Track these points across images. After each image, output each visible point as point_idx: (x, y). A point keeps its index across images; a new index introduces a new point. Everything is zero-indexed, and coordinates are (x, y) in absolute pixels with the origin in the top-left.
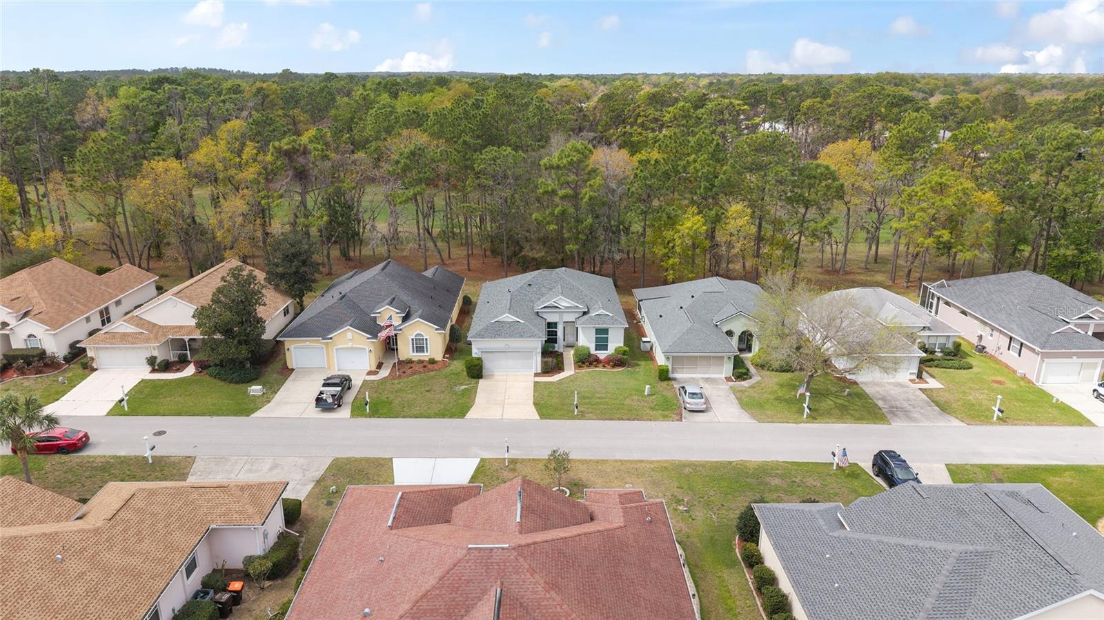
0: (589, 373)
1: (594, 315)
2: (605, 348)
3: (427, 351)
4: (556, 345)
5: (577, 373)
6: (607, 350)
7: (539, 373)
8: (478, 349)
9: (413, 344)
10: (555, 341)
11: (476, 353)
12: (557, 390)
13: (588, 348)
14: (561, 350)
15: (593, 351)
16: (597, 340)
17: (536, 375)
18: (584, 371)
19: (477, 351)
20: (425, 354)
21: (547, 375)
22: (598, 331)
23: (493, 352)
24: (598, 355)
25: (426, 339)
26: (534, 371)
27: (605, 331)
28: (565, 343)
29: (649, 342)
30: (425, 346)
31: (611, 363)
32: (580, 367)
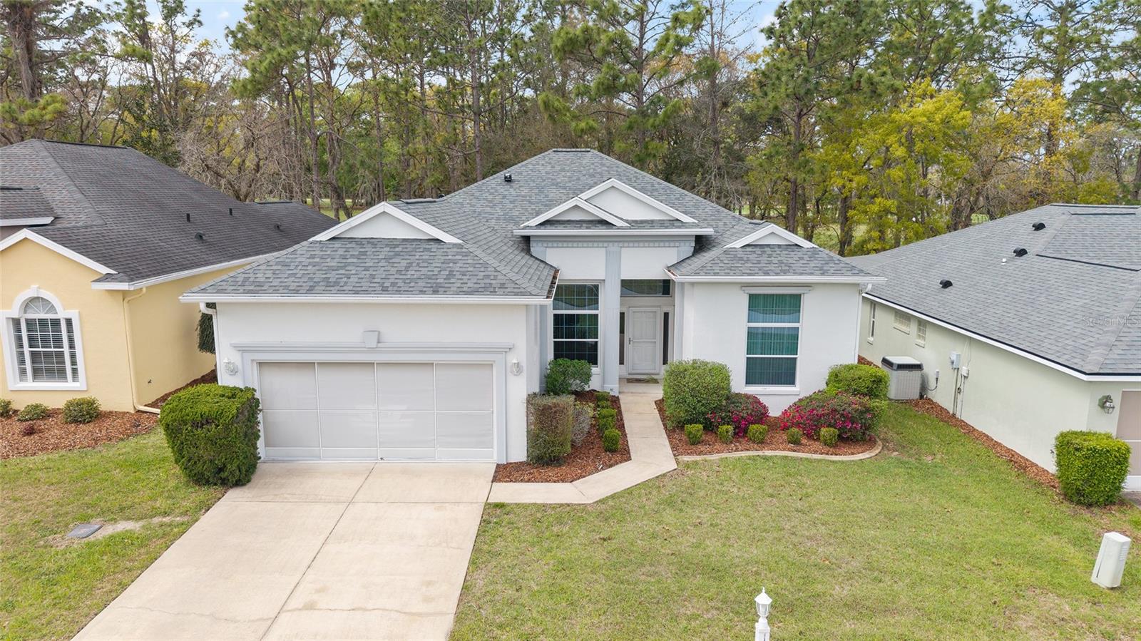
0: (743, 467)
1: (738, 244)
2: (786, 374)
3: (75, 372)
4: (594, 370)
5: (687, 466)
6: (790, 380)
7: (518, 466)
8: (243, 349)
9: (73, 356)
10: (591, 355)
11: (233, 371)
12: (599, 555)
13: (721, 372)
14: (613, 388)
15: (738, 385)
16: (755, 339)
17: (505, 472)
18: (715, 457)
19: (236, 358)
20: (69, 384)
21: (551, 472)
22: (760, 303)
23: (310, 365)
24: (762, 399)
25: (69, 322)
26: (496, 456)
27: (789, 303)
28: (624, 371)
29: (919, 367)
30: (66, 349)
31: (824, 431)
32: (694, 442)
